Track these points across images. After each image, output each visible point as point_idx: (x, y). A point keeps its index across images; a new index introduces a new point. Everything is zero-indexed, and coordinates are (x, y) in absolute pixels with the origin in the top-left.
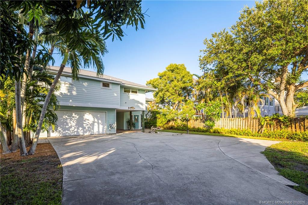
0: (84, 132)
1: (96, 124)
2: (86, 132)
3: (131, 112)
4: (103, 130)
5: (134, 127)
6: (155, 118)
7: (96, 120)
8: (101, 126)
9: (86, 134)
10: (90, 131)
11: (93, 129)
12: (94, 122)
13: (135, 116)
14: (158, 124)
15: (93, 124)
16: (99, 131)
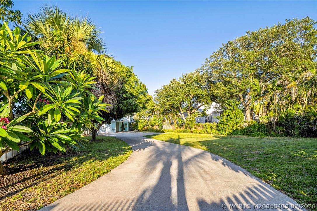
0: (102, 132)
1: (107, 128)
2: (103, 132)
3: (123, 122)
4: (110, 131)
5: (125, 130)
6: (138, 125)
7: (107, 127)
8: (109, 129)
9: (103, 133)
10: (104, 131)
11: (106, 130)
12: (106, 127)
13: (125, 124)
14: (139, 128)
15: (106, 128)
16: (108, 132)
